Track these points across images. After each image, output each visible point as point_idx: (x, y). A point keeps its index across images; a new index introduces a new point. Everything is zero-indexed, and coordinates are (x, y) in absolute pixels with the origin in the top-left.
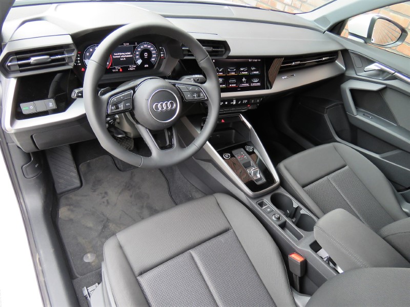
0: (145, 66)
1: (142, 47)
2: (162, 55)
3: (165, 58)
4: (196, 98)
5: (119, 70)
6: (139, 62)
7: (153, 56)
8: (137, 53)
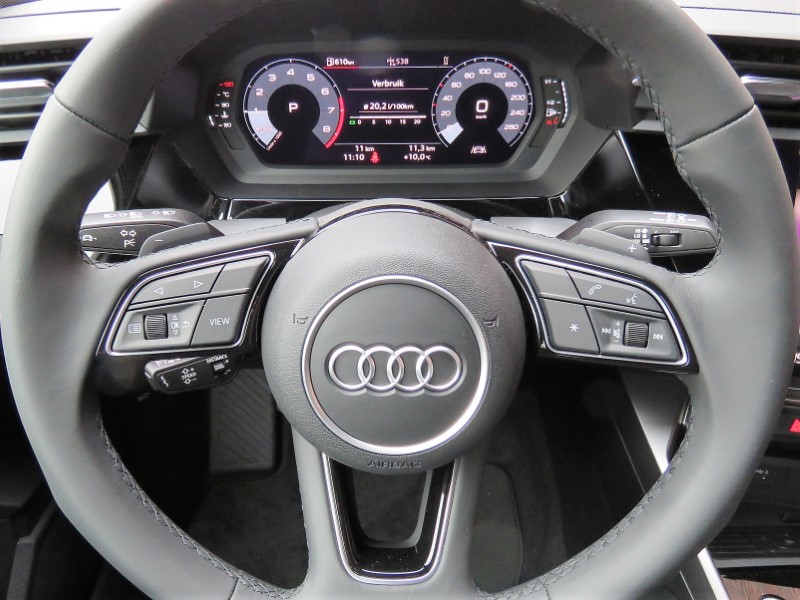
0: (474, 150)
1: (468, 75)
2: (552, 112)
3: (561, 125)
4: (616, 347)
5: (369, 155)
6: (451, 132)
7: (513, 113)
8: (446, 98)
